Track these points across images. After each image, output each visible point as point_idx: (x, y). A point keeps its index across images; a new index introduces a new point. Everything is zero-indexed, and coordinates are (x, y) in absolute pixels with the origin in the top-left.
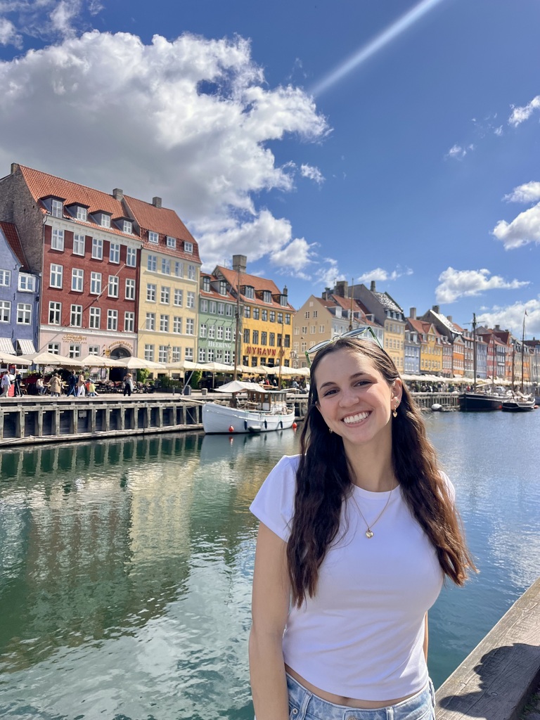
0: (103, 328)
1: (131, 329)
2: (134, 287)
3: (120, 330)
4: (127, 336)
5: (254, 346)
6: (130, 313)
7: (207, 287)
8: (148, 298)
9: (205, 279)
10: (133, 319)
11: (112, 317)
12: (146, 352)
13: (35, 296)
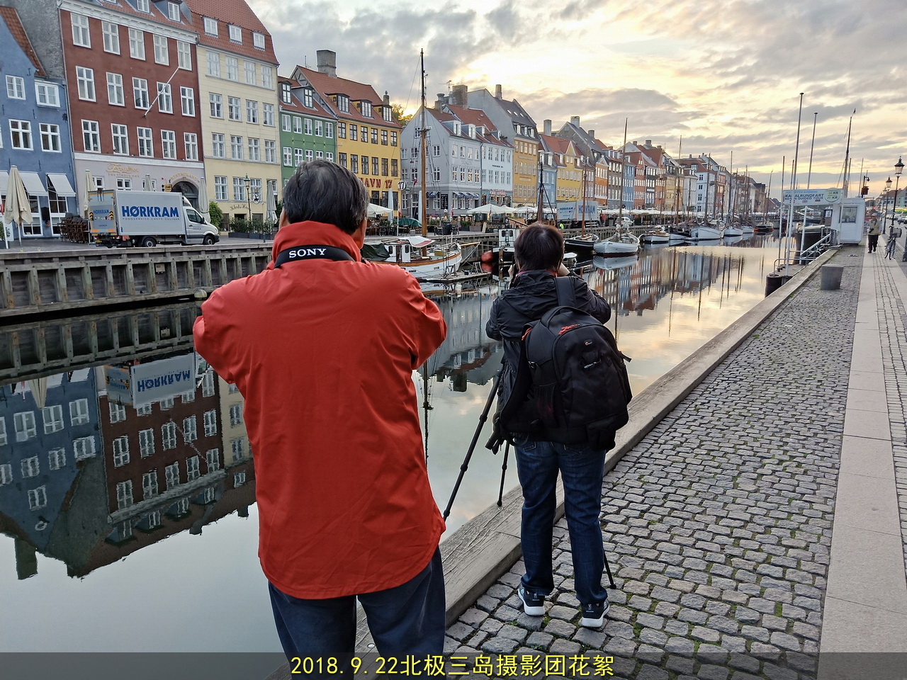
0: (158, 155)
1: (195, 157)
2: (192, 98)
3: (181, 157)
4: (190, 166)
6: (190, 135)
7: (287, 97)
8: (213, 114)
9: (284, 86)
10: (196, 143)
11: (168, 140)
12: (217, 187)
13: (62, 113)
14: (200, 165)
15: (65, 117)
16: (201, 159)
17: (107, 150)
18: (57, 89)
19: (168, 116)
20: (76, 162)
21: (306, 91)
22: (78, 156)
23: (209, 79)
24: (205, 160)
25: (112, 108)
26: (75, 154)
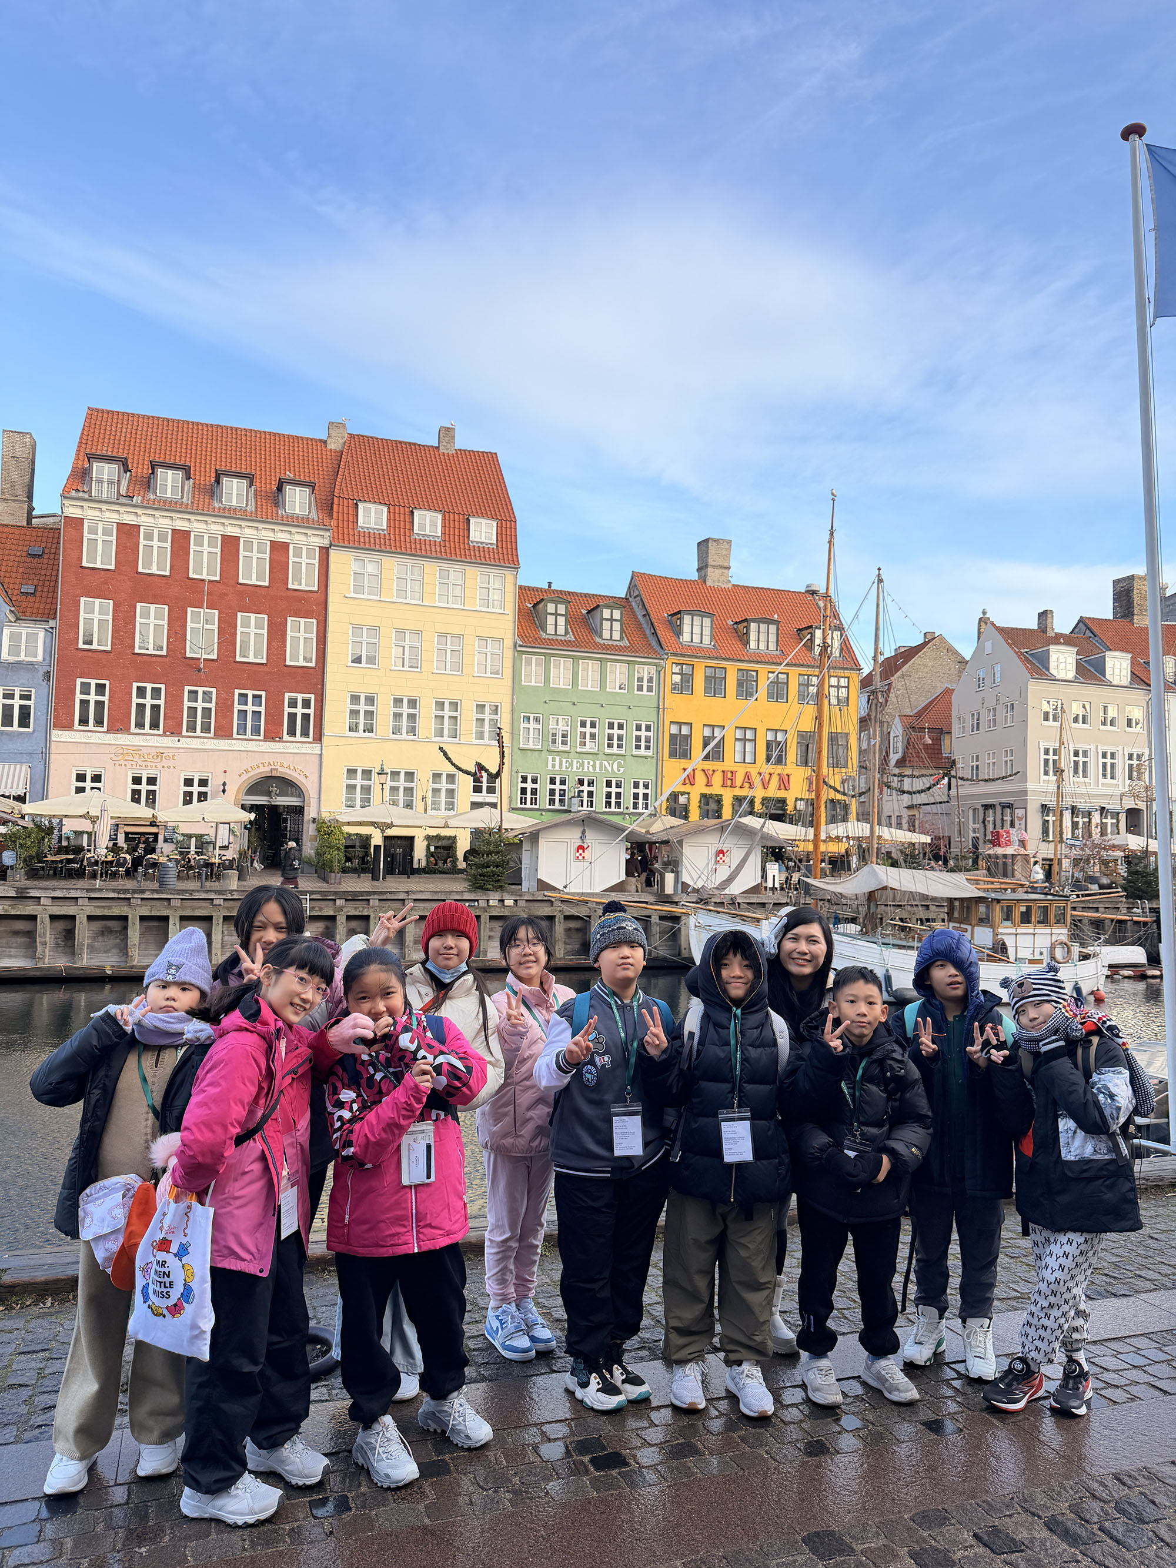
0: (224, 732)
1: (305, 733)
2: (313, 635)
3: (272, 735)
4: (293, 748)
5: (709, 765)
6: (300, 697)
7: (556, 625)
8: (356, 659)
9: (551, 607)
10: (311, 711)
11: (250, 708)
12: (351, 788)
13: (42, 671)
14: (316, 749)
15: (47, 676)
16: (319, 738)
17: (119, 726)
18: (41, 634)
19: (255, 668)
20: (53, 744)
21: (606, 613)
22: (57, 735)
23: (351, 602)
24: (325, 739)
25: (140, 658)
26: (54, 732)
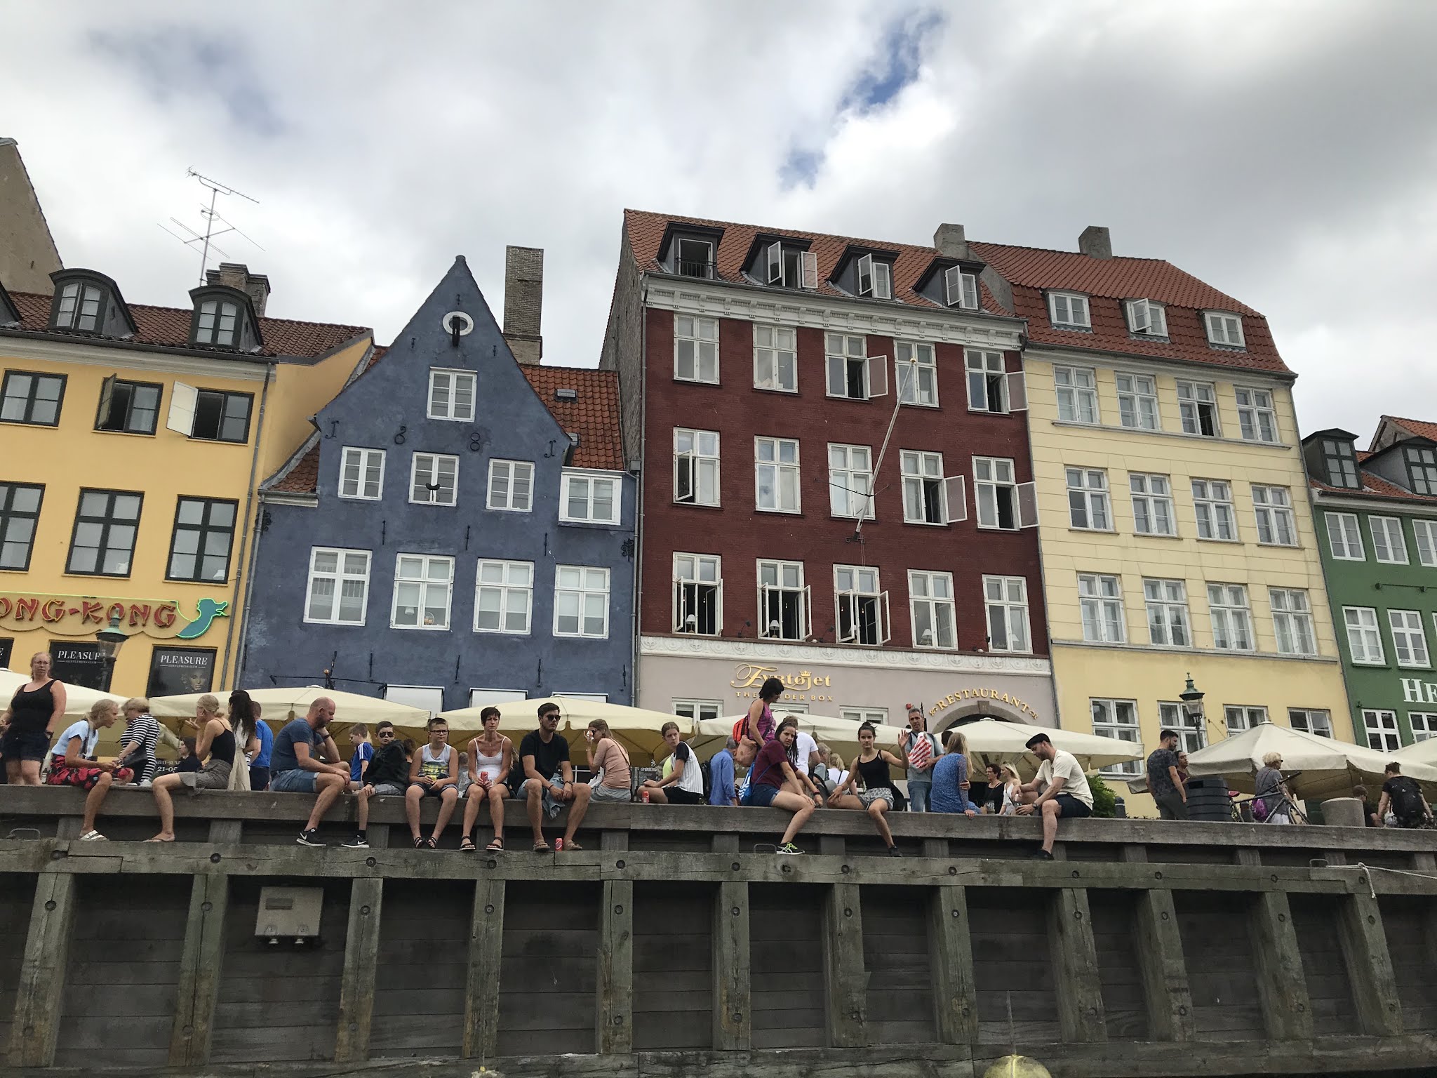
0: (897, 638)
1: (1019, 642)
2: (1010, 483)
3: (971, 646)
4: (1006, 666)
7: (1343, 472)
8: (1079, 519)
11: (930, 598)
13: (620, 540)
14: (1040, 666)
15: (628, 548)
18: (618, 484)
19: (935, 534)
20: (643, 660)
22: (650, 645)
23: (1061, 431)
24: (1055, 651)
25: (763, 520)
26: (644, 640)
